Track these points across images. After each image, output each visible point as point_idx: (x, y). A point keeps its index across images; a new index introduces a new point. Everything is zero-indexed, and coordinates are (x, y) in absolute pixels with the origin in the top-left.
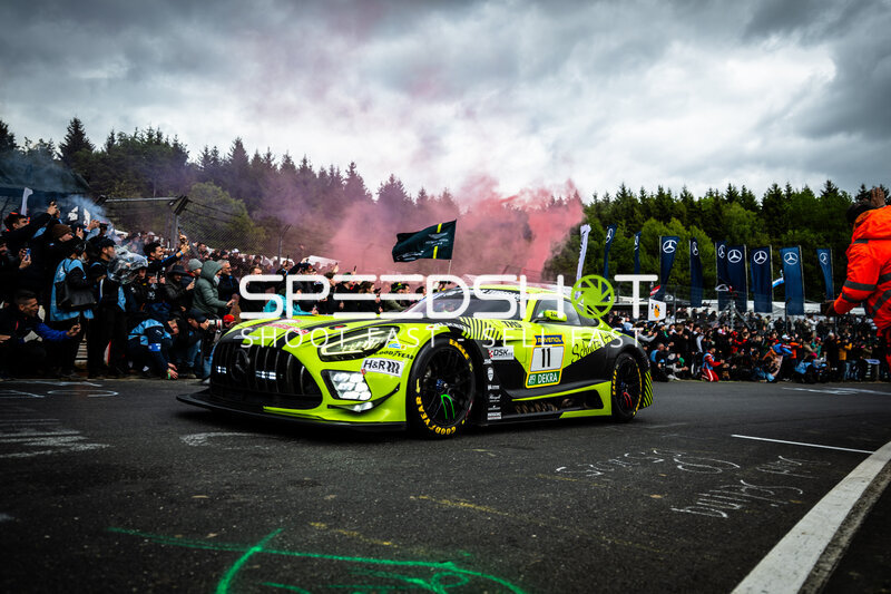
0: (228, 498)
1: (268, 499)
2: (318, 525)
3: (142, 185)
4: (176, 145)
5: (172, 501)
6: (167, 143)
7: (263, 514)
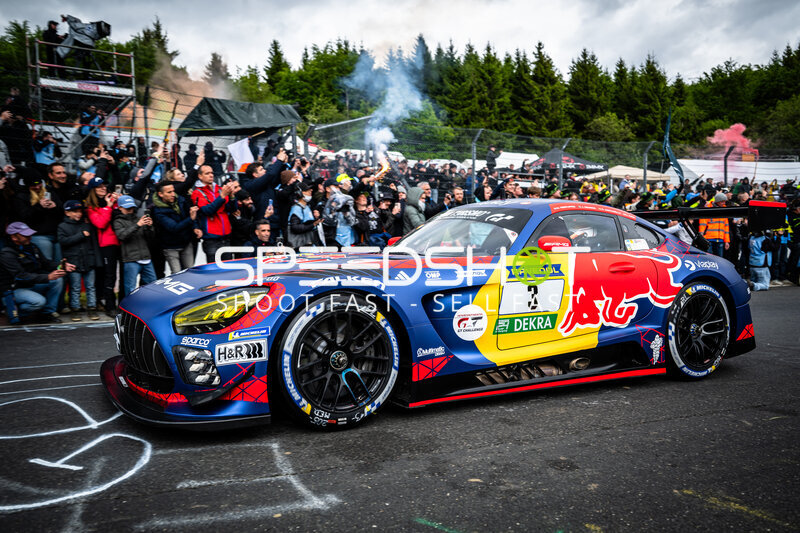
0: (499, 484)
1: (535, 487)
2: (593, 527)
3: (336, 97)
4: (362, 51)
5: (454, 485)
6: (354, 50)
7: (537, 508)
